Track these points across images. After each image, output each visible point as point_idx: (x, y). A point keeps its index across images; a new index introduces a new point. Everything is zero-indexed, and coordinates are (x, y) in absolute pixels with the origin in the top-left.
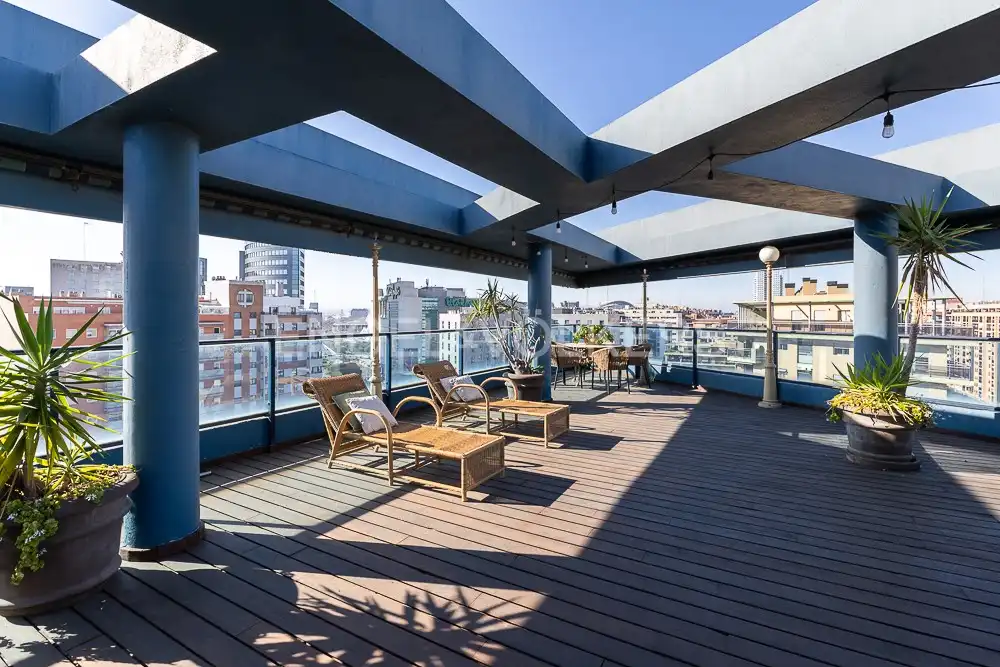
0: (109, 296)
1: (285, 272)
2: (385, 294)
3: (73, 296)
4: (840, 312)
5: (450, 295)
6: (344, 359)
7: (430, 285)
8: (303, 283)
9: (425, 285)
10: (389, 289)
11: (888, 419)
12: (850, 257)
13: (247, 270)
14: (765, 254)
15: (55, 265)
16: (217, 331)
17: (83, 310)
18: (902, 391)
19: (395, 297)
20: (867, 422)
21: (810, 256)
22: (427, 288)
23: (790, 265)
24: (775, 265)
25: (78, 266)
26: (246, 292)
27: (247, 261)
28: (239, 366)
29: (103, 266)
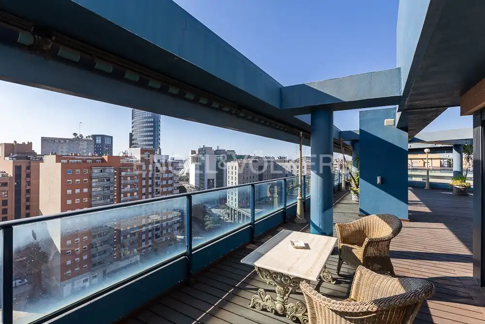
0: (90, 155)
1: (152, 143)
2: (197, 153)
3: (76, 155)
4: (424, 163)
5: (229, 153)
7: (220, 149)
9: (217, 149)
10: (200, 151)
11: (463, 186)
12: (452, 152)
14: (426, 151)
15: (45, 140)
17: (81, 161)
18: (465, 181)
19: (203, 154)
20: (458, 187)
21: (438, 151)
23: (432, 153)
24: (428, 153)
25: (53, 140)
26: (147, 153)
27: (133, 138)
28: (144, 187)
29: (65, 140)
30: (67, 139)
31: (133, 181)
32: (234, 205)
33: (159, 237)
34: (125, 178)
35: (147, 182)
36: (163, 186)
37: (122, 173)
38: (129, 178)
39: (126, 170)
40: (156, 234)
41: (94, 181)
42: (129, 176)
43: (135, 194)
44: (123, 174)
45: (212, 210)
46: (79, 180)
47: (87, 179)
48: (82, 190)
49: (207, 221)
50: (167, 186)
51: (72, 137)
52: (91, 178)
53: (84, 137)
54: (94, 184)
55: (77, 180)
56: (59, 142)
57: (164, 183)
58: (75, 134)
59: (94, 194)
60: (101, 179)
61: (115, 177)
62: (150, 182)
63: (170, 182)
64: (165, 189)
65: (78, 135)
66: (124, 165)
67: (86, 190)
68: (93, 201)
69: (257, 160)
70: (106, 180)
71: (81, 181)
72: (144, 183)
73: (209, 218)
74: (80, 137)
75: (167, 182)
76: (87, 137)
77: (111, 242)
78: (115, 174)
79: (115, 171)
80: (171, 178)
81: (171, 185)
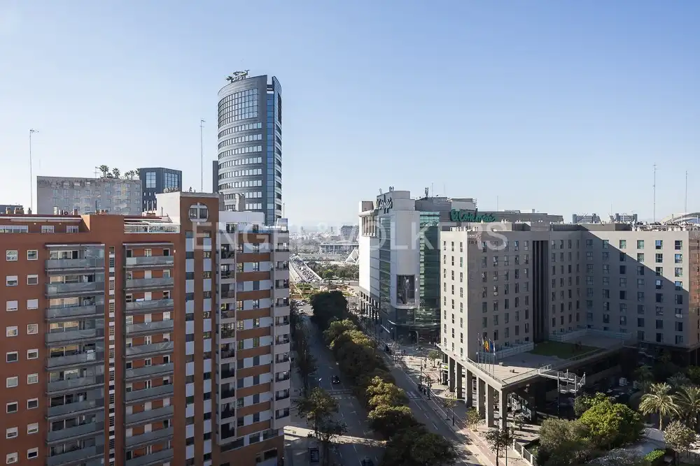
1: (260, 183)
2: (375, 207)
5: (456, 207)
6: (330, 286)
7: (430, 195)
8: (279, 196)
9: (425, 196)
10: (379, 202)
13: (221, 182)
15: (43, 183)
16: (166, 253)
17: (26, 228)
19: (386, 211)
22: (426, 198)
25: (60, 183)
26: (198, 207)
27: (221, 171)
28: (191, 296)
29: (83, 182)
30: (87, 180)
31: (158, 281)
32: (457, 352)
33: (231, 433)
34: (138, 272)
35: (199, 285)
36: (244, 296)
37: (128, 259)
38: (148, 274)
39: (140, 253)
40: (225, 427)
41: (52, 279)
42: (148, 269)
43: (167, 316)
44: (131, 261)
45: (407, 359)
46: (15, 278)
47: (36, 276)
48: (22, 304)
49: (375, 393)
50: (256, 294)
51: (100, 175)
52: (45, 274)
53: (122, 175)
54: (52, 290)
55: (10, 278)
56: (72, 186)
57: (248, 286)
58: (104, 169)
59: (53, 313)
60: (71, 276)
61: (112, 270)
62: (207, 285)
63: (264, 285)
64: (249, 305)
65: (111, 171)
66: (135, 238)
67: (33, 304)
68: (54, 331)
69: (529, 223)
70: (85, 279)
71: (22, 279)
72: (190, 286)
73: (383, 387)
74: (114, 175)
75: (256, 285)
76: (127, 174)
77: (99, 441)
78: (111, 263)
79: (112, 256)
80: (268, 276)
81: (268, 294)
